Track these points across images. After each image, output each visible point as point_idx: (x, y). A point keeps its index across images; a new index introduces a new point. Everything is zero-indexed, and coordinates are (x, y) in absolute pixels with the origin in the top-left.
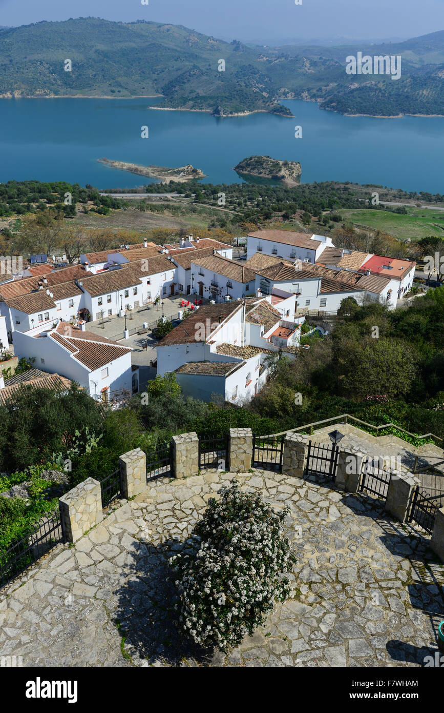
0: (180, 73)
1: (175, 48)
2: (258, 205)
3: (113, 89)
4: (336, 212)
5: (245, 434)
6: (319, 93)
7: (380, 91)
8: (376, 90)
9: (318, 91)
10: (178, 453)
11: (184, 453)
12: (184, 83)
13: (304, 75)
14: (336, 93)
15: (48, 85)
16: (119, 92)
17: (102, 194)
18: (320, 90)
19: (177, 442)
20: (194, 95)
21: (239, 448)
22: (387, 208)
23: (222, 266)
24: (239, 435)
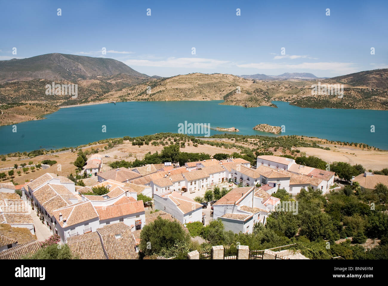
0: (230, 91)
1: (229, 82)
2: (263, 145)
3: (204, 98)
4: (298, 149)
5: (245, 249)
6: (289, 99)
7: (315, 99)
8: (313, 98)
9: (288, 98)
10: (214, 254)
11: (217, 255)
12: (232, 95)
13: (282, 92)
14: (296, 99)
15: (178, 97)
16: (206, 99)
17: (196, 138)
18: (289, 98)
19: (214, 249)
20: (236, 100)
21: (243, 255)
22: (321, 147)
23: (245, 170)
24: (243, 249)
